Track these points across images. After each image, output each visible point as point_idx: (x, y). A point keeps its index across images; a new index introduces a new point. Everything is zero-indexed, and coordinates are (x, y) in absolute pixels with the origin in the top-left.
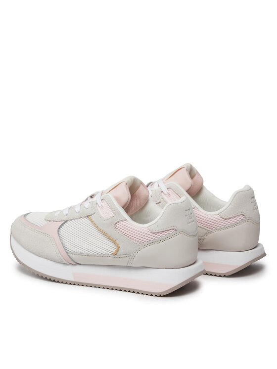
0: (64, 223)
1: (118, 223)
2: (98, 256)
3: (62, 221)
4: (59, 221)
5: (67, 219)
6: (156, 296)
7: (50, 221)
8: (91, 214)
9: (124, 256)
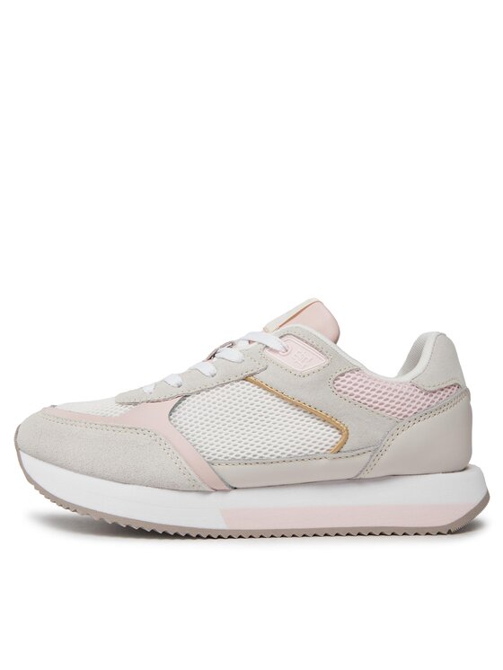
0: (179, 402)
1: (342, 378)
2: (290, 459)
3: (173, 398)
4: (165, 400)
5: (186, 392)
6: (439, 533)
7: (135, 404)
8: (255, 371)
9: (357, 452)
